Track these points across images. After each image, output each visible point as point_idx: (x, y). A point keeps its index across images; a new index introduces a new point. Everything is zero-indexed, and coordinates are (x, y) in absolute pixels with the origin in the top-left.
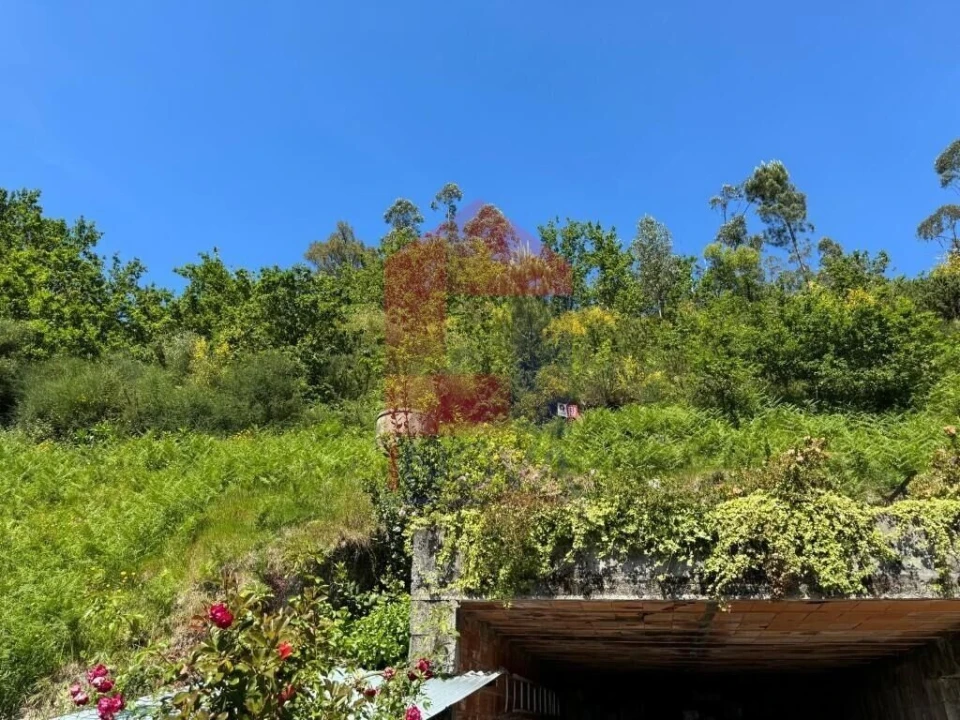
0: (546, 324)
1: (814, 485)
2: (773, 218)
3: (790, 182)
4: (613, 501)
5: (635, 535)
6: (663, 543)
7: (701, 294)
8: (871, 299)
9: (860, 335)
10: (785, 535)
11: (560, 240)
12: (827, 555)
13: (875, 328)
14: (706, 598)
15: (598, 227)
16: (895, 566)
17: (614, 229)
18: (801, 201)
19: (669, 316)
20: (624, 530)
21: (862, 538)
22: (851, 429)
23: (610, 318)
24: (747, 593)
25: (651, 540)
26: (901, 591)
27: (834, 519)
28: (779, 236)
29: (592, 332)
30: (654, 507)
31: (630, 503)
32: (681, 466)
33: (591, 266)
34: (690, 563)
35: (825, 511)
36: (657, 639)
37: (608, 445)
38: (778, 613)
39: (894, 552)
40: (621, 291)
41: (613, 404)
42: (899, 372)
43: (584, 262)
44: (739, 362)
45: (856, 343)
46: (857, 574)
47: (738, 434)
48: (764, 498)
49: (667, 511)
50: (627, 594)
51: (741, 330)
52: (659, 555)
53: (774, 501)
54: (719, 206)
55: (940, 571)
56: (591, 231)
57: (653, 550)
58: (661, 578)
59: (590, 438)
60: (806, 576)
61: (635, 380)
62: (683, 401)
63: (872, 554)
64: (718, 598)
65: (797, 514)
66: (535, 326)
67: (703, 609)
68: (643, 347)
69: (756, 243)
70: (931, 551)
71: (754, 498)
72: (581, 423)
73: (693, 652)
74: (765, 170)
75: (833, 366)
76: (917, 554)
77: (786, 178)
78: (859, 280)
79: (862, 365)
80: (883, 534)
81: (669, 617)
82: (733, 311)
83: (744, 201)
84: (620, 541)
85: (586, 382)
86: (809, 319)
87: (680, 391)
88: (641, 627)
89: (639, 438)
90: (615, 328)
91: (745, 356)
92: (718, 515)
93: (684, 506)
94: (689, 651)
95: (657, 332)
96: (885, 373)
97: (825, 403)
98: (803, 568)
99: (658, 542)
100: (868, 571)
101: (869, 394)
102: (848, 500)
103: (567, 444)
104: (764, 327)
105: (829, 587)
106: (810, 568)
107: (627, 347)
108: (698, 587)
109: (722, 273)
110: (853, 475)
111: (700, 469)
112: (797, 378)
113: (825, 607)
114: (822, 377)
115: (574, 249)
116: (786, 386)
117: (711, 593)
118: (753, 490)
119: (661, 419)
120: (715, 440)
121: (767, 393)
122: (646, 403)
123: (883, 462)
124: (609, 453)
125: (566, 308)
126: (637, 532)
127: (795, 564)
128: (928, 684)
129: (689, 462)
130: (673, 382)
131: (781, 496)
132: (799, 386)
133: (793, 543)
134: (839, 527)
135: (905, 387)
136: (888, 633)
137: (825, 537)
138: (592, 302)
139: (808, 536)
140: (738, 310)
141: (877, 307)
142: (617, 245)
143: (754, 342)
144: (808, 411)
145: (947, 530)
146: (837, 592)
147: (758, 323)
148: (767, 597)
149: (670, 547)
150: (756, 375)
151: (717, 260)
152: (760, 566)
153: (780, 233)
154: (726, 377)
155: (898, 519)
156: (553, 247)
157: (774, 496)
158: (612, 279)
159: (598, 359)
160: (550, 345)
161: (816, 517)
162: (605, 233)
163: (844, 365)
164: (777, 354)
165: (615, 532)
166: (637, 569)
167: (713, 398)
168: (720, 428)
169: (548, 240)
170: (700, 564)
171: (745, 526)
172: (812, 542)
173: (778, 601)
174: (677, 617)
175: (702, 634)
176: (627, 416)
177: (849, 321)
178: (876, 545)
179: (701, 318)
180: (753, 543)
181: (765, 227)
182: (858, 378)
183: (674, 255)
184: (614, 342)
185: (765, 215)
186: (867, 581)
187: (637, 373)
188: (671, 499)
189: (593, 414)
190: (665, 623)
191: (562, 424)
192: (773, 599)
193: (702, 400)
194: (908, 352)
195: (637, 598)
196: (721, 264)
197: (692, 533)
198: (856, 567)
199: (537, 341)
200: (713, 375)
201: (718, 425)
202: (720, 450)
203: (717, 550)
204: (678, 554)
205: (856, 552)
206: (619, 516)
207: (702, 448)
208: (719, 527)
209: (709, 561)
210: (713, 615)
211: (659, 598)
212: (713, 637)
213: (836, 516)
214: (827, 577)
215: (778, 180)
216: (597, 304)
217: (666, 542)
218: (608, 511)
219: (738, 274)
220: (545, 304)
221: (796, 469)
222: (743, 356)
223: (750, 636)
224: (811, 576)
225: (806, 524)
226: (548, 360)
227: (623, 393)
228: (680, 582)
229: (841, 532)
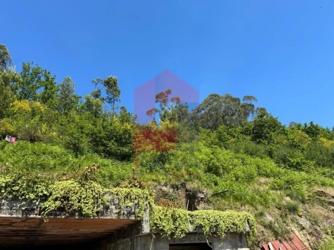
0: (13, 102)
1: (91, 180)
2: (110, 94)
3: (118, 85)
4: (12, 177)
5: (17, 191)
6: (29, 195)
7: (80, 110)
8: (129, 127)
9: (123, 137)
10: (76, 195)
11: (31, 71)
12: (88, 203)
13: (127, 135)
14: (40, 217)
15: (49, 73)
16: (107, 208)
17: (55, 76)
18: (119, 92)
19: (66, 114)
20: (13, 189)
21: (100, 198)
22: (112, 165)
23: (43, 108)
24: (57, 215)
25: (24, 193)
26: (107, 216)
27: (94, 192)
28: (110, 100)
29: (33, 111)
30: (30, 180)
31: (19, 178)
32: (51, 168)
33: (41, 86)
34: (37, 203)
35: (92, 189)
36: (16, 233)
37: (24, 156)
38: (67, 223)
39: (108, 204)
40: (50, 99)
41: (32, 140)
42: (130, 150)
43: (38, 83)
44: (84, 136)
45: (121, 139)
46: (95, 210)
47: (76, 160)
48: (73, 182)
49: (35, 183)
50: (6, 214)
51: (89, 126)
52: (25, 200)
53: (76, 183)
54: (95, 83)
55: (119, 210)
56: (46, 73)
57: (23, 197)
58: (23, 208)
59: (17, 151)
60: (79, 210)
61: (45, 133)
62: (60, 145)
63: (102, 204)
64: (45, 217)
65: (82, 188)
66: (7, 101)
67: (38, 221)
68: (52, 122)
69: (103, 100)
70: (118, 204)
71: (70, 182)
72: (15, 145)
73: (32, 238)
74: (111, 78)
75: (113, 144)
76: (114, 205)
77: (117, 83)
78: (128, 121)
79: (121, 146)
80: (107, 198)
81: (23, 224)
82: (89, 119)
83: (103, 85)
84: (10, 193)
85: (23, 129)
86: (110, 128)
87: (61, 141)
88: (10, 228)
89: (38, 155)
90: (44, 112)
91: (87, 135)
92: (54, 186)
93: (42, 182)
94: (30, 238)
95: (60, 118)
96: (126, 150)
97: (107, 155)
98: (78, 207)
99: (27, 194)
100: (99, 209)
101: (120, 155)
102: (100, 186)
103: (5, 152)
104: (96, 127)
105: (85, 214)
106: (81, 207)
107: (46, 120)
108: (38, 212)
109: (89, 105)
110: (108, 179)
111: (58, 170)
112: (101, 146)
113: (82, 221)
114: (109, 147)
115: (36, 77)
116: (97, 147)
117: (42, 215)
118: (70, 179)
119: (50, 150)
120: (67, 161)
121: (90, 148)
122: (46, 143)
123: (118, 176)
124: (23, 159)
125: (25, 98)
126: (19, 190)
127: (76, 206)
128: (108, 246)
129: (55, 167)
130: (59, 137)
131: (79, 182)
132: (101, 148)
133: (78, 198)
134: (94, 194)
135: (130, 155)
136: (101, 230)
137: (89, 197)
138: (38, 100)
139: (83, 196)
140: (90, 119)
141: (130, 130)
142: (54, 82)
143: (91, 131)
144: (102, 156)
145: (124, 198)
146: (87, 216)
147: (94, 124)
148: (64, 217)
149: (31, 196)
150: (89, 142)
151: (88, 101)
152: (64, 206)
153: (110, 99)
154: (78, 140)
155: (112, 193)
156: (27, 73)
157: (76, 182)
158: (48, 94)
159: (32, 122)
160: (12, 110)
161: (88, 190)
162: (51, 76)
163: (116, 144)
164: (97, 136)
165: (9, 189)
166: (14, 204)
167: (72, 146)
168: (71, 157)
169: (25, 69)
170: (42, 204)
171: (63, 191)
172: (84, 198)
173: (67, 218)
174: (27, 224)
175: (36, 231)
176: (36, 146)
177: (121, 132)
178: (103, 201)
179: (77, 118)
180: (64, 197)
181: (107, 96)
182: (119, 150)
183: (74, 94)
184: (41, 117)
185: (107, 92)
186: (97, 213)
187: (46, 131)
188: (38, 178)
189: (21, 143)
190: (21, 227)
191: (5, 143)
192: (65, 218)
193: (67, 146)
194: (133, 145)
195: (10, 216)
196: (90, 102)
197: (42, 192)
198: (96, 208)
199: (6, 107)
200: (74, 138)
201: (70, 156)
202: (67, 165)
203: (50, 199)
204: (34, 199)
205: (97, 203)
206: (13, 183)
207: (62, 163)
208: (54, 191)
209: (45, 203)
210: (42, 223)
211: (20, 216)
212: (41, 232)
213: (95, 191)
214: (86, 210)
215: (114, 82)
216: (39, 101)
217: (30, 194)
218: (8, 180)
219: (94, 108)
220: (15, 93)
221: (87, 174)
222: (86, 134)
223: (55, 232)
224: (80, 210)
225: (84, 193)
226: (8, 116)
227: (38, 137)
228: (31, 210)
229: (94, 196)
